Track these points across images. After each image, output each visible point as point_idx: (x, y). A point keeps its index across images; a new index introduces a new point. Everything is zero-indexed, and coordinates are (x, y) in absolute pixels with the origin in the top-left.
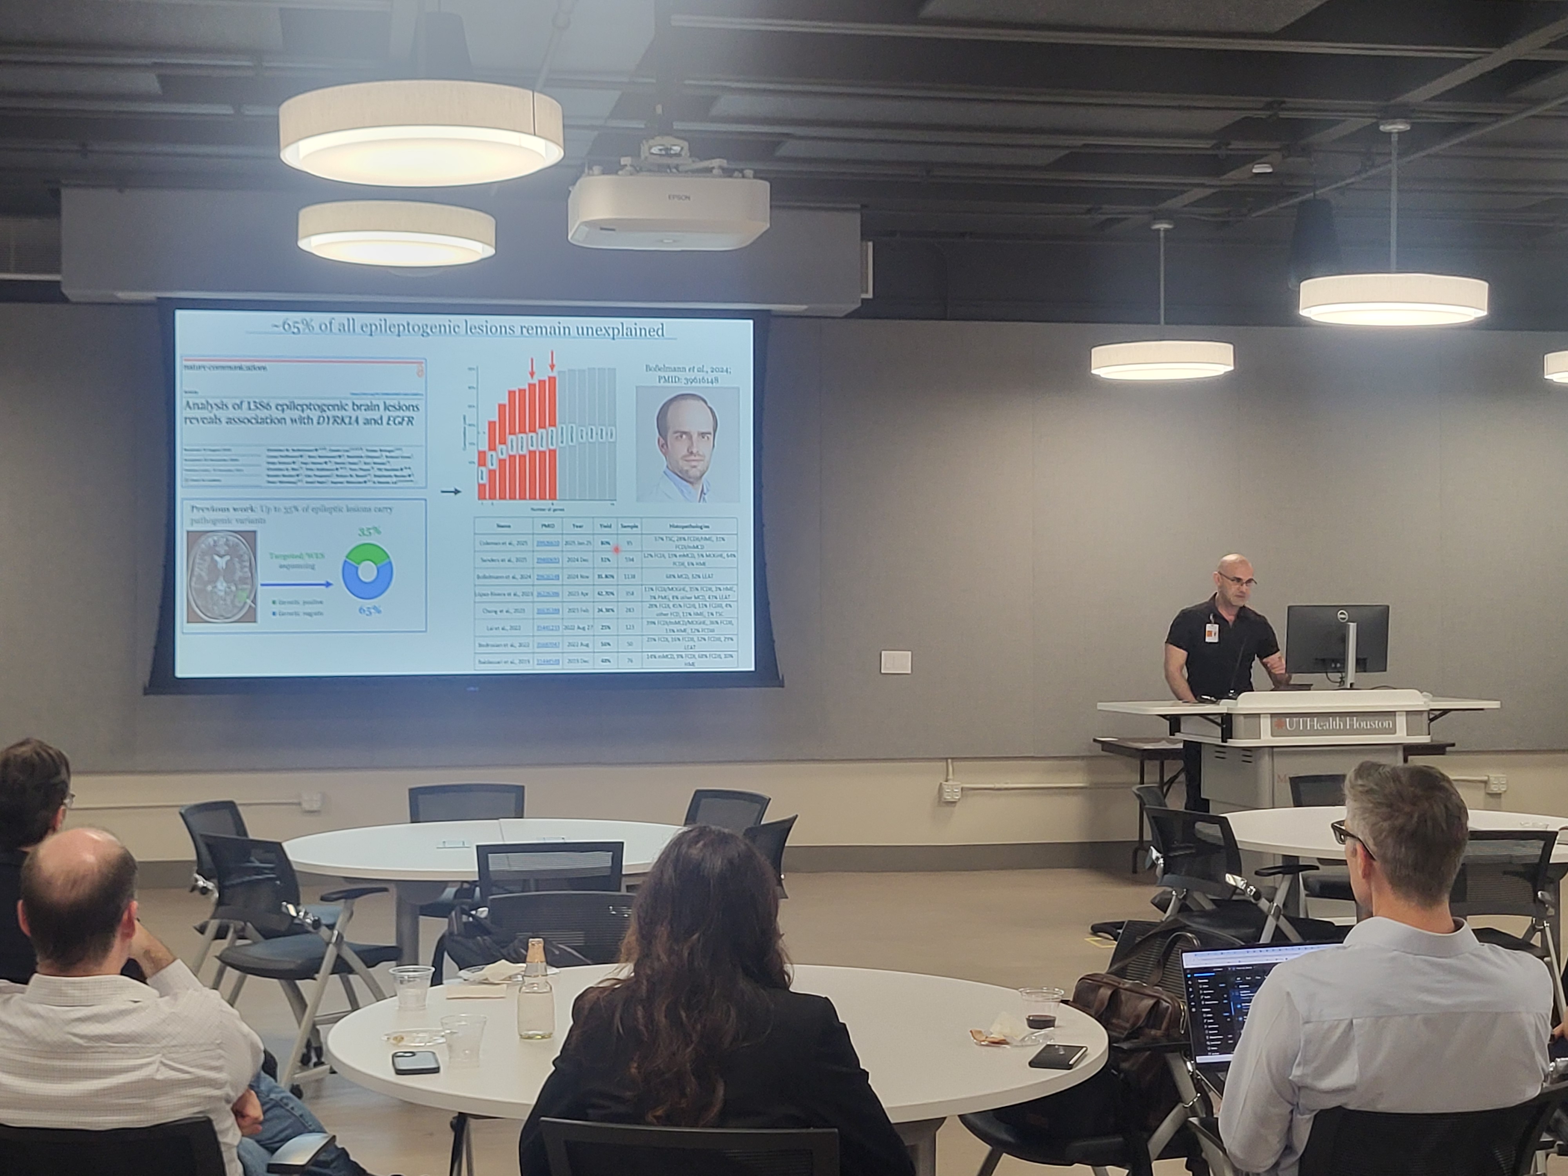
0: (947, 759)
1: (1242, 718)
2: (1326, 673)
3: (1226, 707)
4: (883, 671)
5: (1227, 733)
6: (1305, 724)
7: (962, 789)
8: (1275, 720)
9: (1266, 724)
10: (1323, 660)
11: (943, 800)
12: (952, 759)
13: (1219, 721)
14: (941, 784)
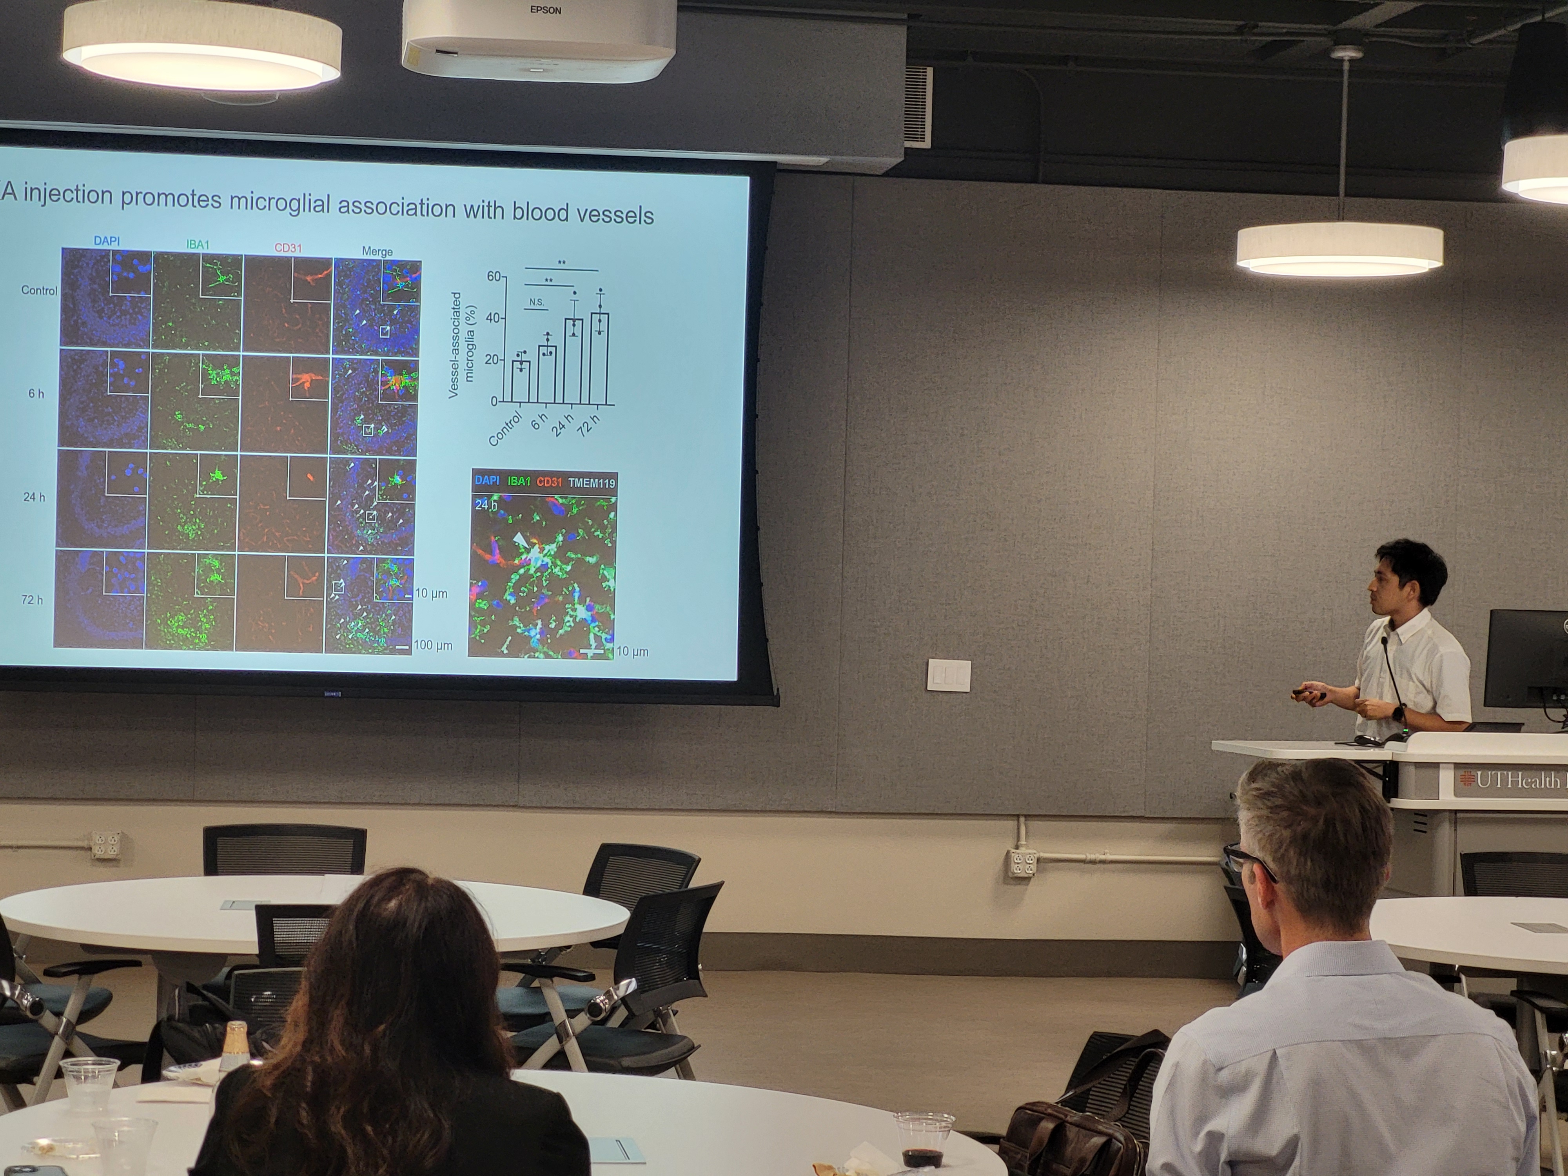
0: (1018, 816)
1: (1412, 769)
2: (1545, 708)
3: (1390, 752)
4: (928, 689)
5: (1392, 789)
6: (1505, 780)
7: (1038, 860)
8: (1461, 772)
9: (1447, 778)
10: (1541, 690)
11: (1010, 875)
12: (1026, 816)
13: (1380, 771)
14: (1008, 852)
